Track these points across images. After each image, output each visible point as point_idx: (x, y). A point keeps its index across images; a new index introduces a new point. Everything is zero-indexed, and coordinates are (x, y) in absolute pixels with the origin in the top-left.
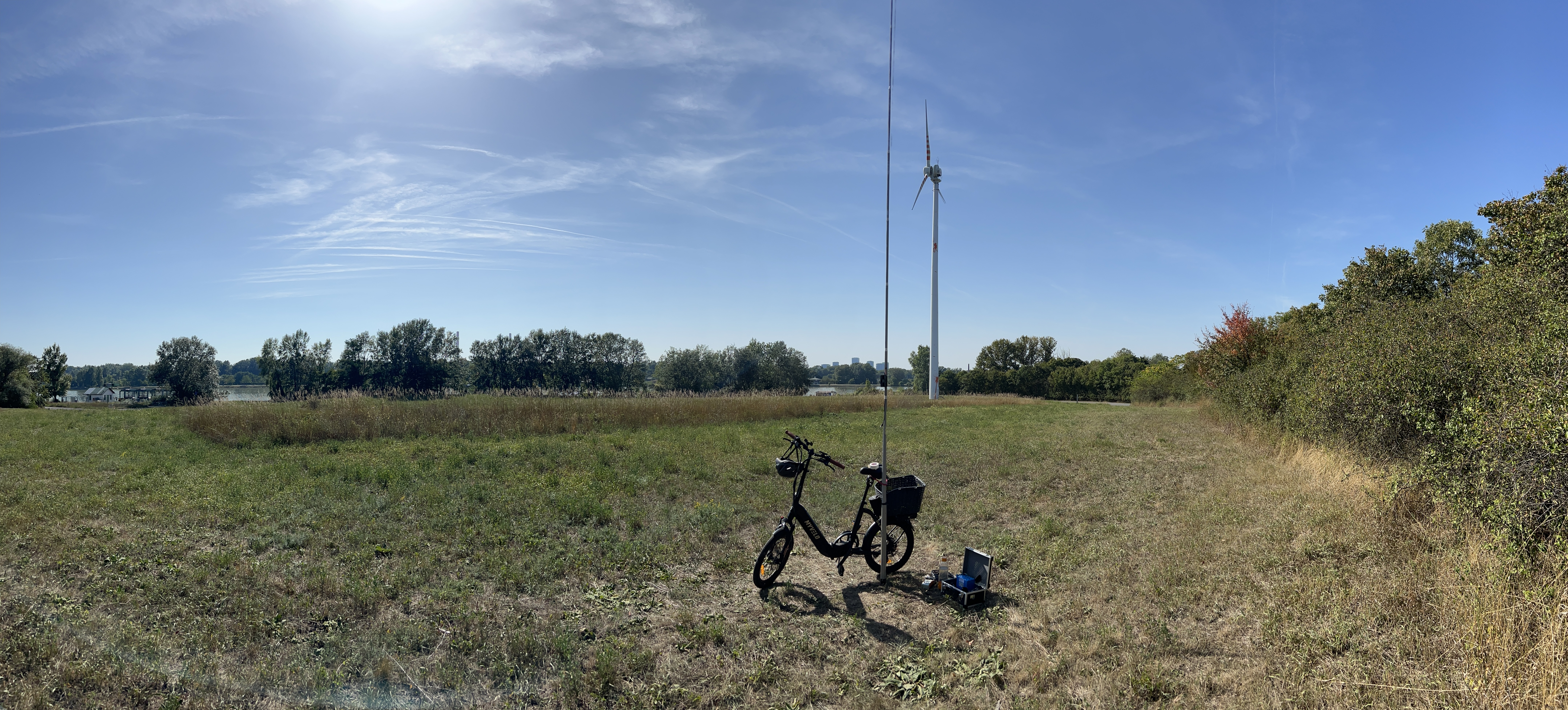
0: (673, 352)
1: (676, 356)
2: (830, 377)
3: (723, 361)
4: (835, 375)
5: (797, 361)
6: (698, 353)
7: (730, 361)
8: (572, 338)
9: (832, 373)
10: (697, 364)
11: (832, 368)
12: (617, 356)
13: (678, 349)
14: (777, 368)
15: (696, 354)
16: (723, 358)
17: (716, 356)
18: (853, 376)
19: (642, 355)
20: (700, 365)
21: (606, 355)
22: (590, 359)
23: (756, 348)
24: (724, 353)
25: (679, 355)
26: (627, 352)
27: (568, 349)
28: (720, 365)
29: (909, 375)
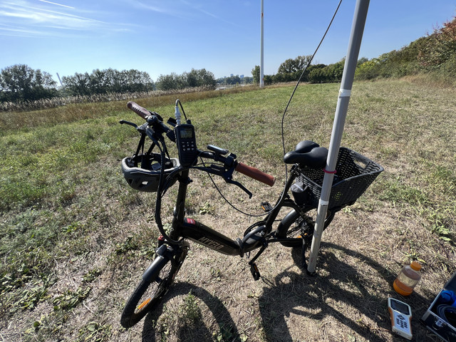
0: (162, 77)
4: (225, 81)
5: (211, 77)
7: (185, 79)
8: (115, 73)
12: (139, 80)
13: (164, 75)
14: (203, 80)
15: (171, 77)
16: (182, 78)
18: (231, 81)
19: (149, 79)
20: (174, 81)
21: (134, 80)
22: (126, 82)
23: (194, 73)
24: (183, 75)
25: (165, 78)
26: (143, 78)
27: (114, 78)
28: (182, 81)
29: (252, 79)
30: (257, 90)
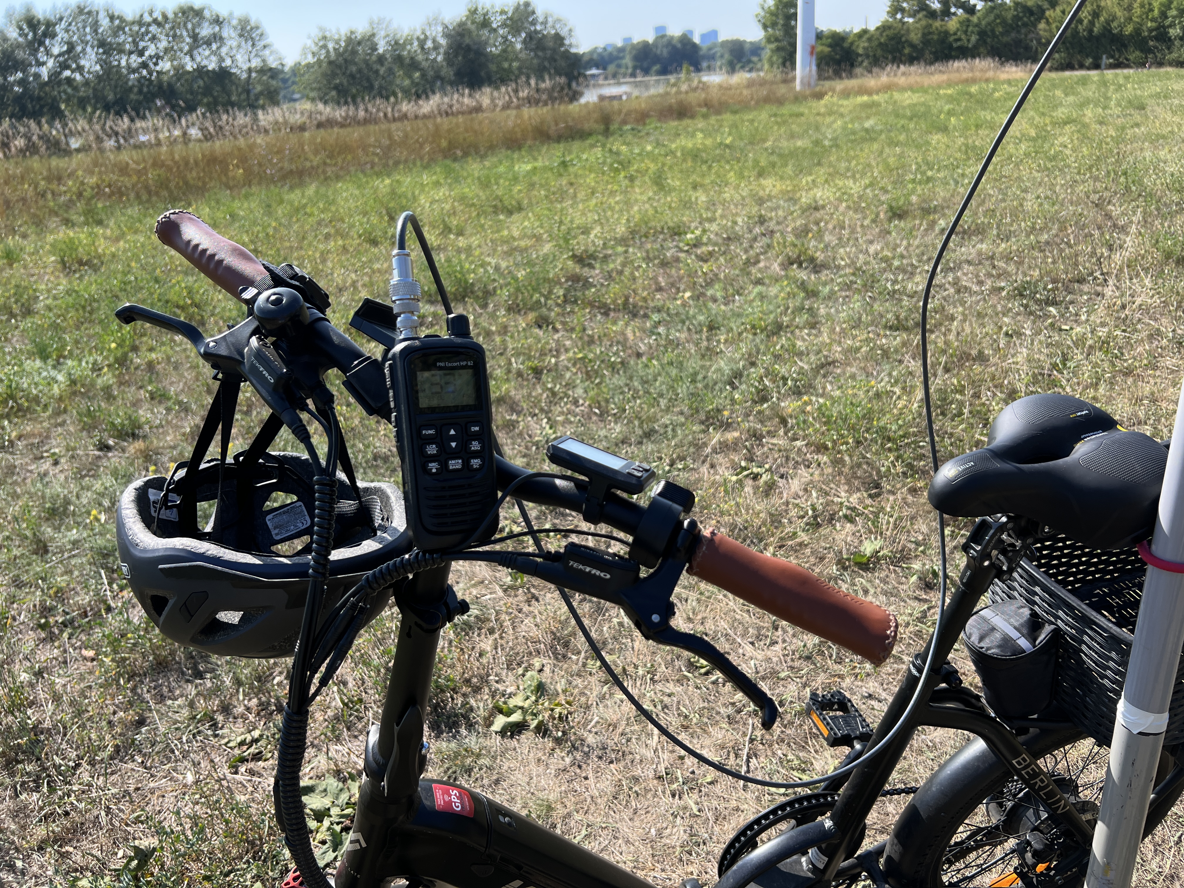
0: (324, 38)
1: (331, 46)
2: (619, 66)
3: (423, 48)
4: (628, 61)
5: (559, 39)
6: (373, 35)
7: (436, 47)
8: (105, 22)
9: (623, 58)
10: (374, 58)
11: (622, 50)
12: (214, 53)
13: (334, 31)
14: (523, 56)
15: (370, 40)
16: (422, 43)
17: (408, 41)
18: (657, 59)
19: (265, 47)
20: (381, 59)
21: (190, 53)
22: (156, 64)
23: (479, 19)
24: (423, 33)
25: (337, 42)
26: (234, 44)
27: (102, 44)
28: (420, 57)
29: (756, 49)
30: (780, 102)
